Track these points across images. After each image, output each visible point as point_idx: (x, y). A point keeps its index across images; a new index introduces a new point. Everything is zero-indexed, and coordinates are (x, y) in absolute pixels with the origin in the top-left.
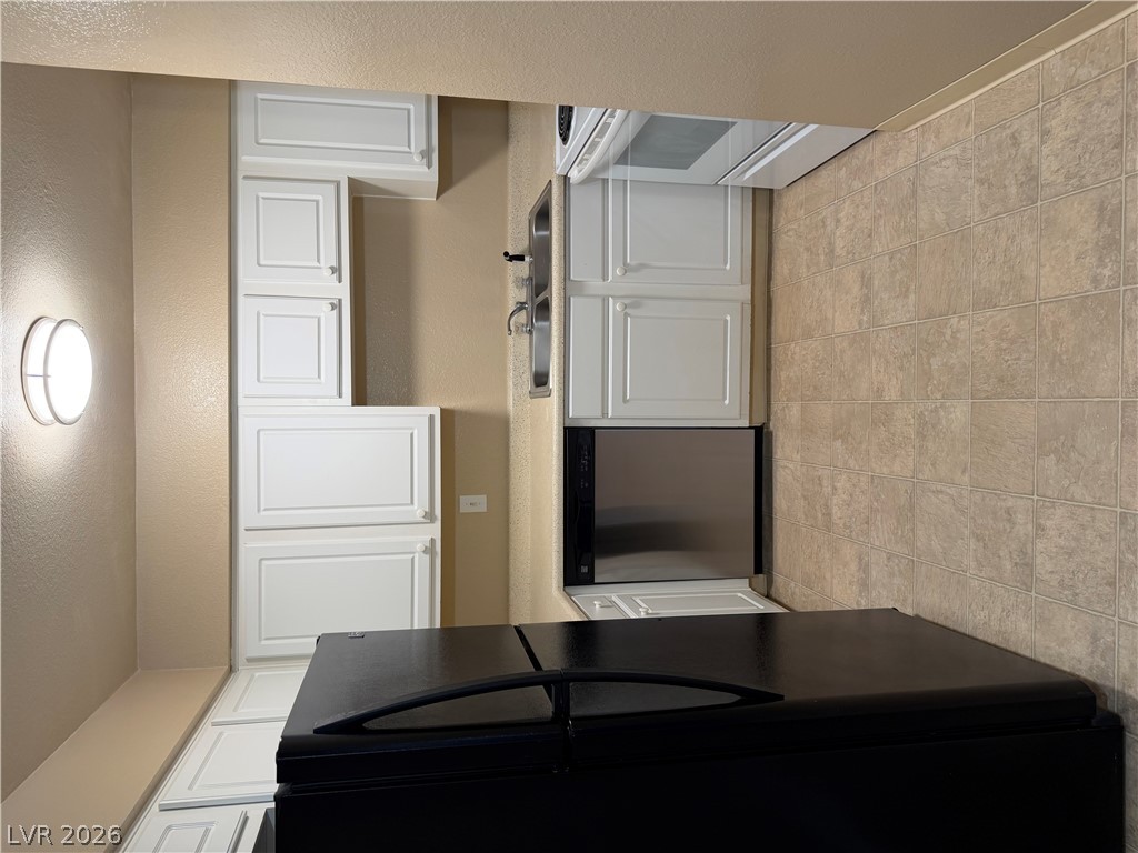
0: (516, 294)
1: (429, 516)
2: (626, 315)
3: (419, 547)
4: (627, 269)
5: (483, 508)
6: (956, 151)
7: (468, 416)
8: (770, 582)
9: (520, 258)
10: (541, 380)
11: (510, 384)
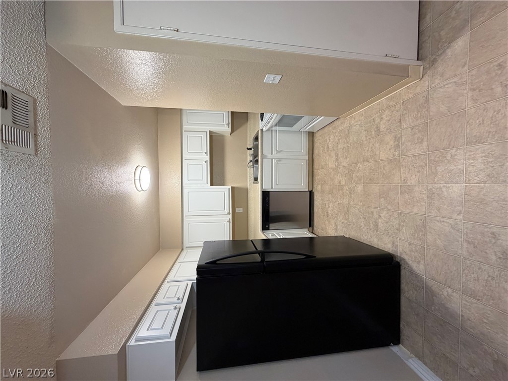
0: (250, 158)
1: (229, 213)
2: (277, 163)
3: (226, 221)
4: (277, 152)
5: (242, 211)
6: (359, 123)
7: (238, 188)
8: (313, 229)
9: (251, 149)
10: (256, 179)
11: (248, 180)
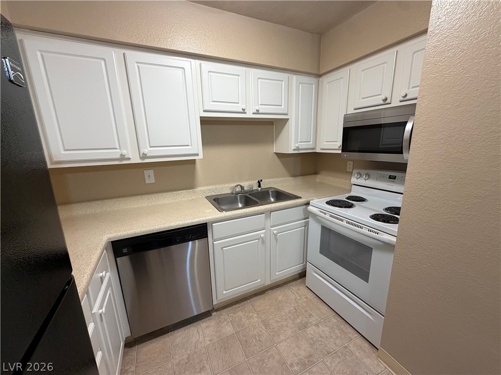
0: (246, 185)
1: (144, 156)
2: (259, 239)
4: (276, 235)
5: (148, 182)
9: (259, 186)
11: (210, 187)
